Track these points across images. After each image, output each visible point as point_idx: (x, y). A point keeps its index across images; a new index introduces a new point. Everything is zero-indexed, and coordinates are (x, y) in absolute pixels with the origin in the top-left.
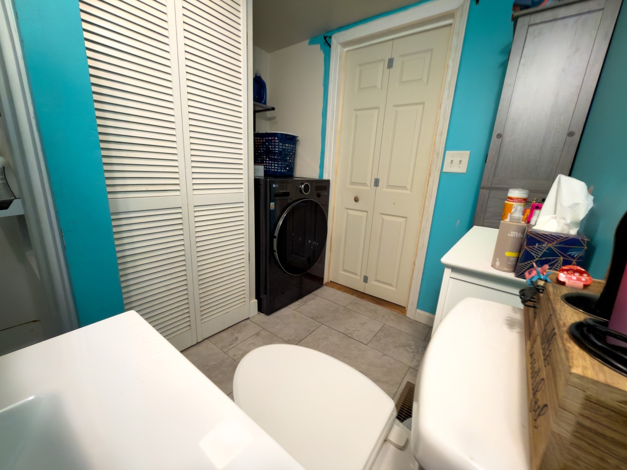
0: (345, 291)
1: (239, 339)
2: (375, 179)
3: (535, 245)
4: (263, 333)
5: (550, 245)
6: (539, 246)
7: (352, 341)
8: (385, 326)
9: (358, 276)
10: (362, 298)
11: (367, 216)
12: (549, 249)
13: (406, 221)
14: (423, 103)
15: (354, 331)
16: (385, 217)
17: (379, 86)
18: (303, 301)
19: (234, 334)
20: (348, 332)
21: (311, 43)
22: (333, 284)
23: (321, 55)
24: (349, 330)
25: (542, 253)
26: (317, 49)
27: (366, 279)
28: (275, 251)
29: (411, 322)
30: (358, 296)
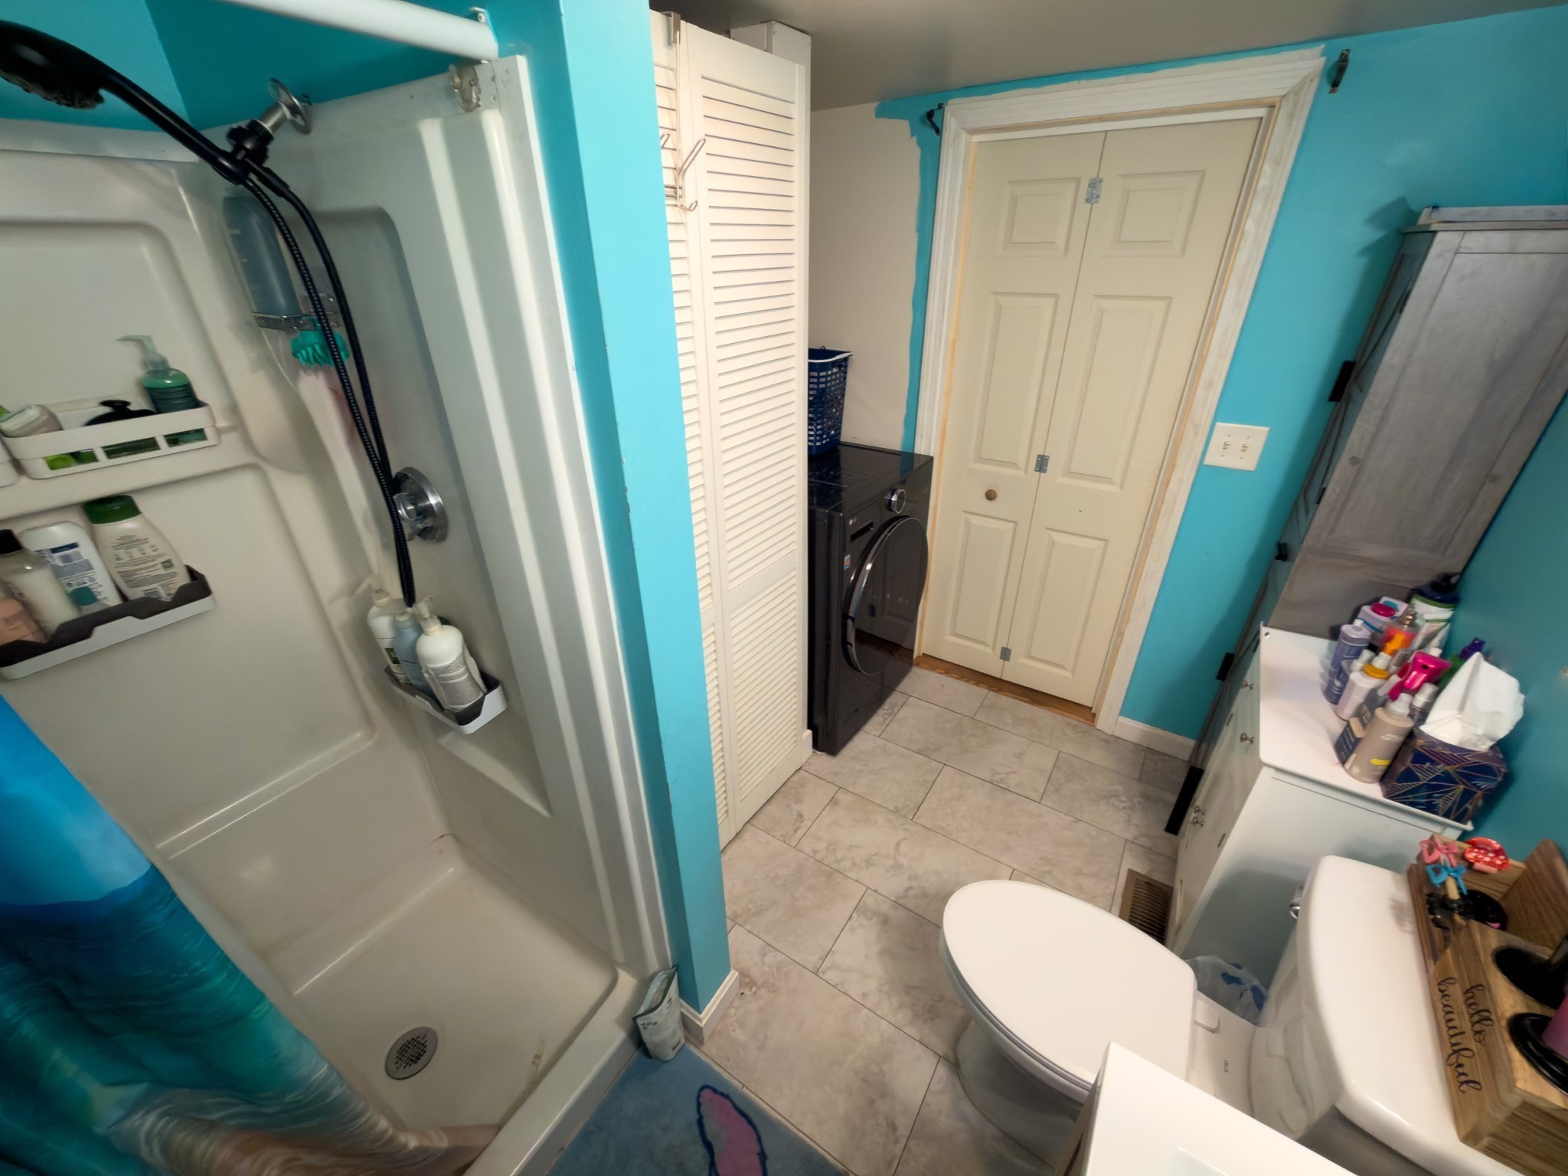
0: (962, 678)
1: (805, 817)
2: (1039, 456)
3: (1425, 764)
4: (841, 796)
5: (1447, 768)
6: (1431, 766)
7: (1010, 796)
8: (1061, 754)
9: (987, 646)
10: (999, 690)
11: (1015, 532)
12: (1446, 773)
13: (1106, 547)
14: (1169, 299)
15: (1008, 774)
16: (1056, 536)
17: (1061, 243)
18: (886, 711)
19: (789, 805)
20: (998, 777)
21: (880, 113)
22: (933, 662)
23: (912, 152)
24: (998, 773)
25: (1434, 776)
26: (900, 134)
27: (1005, 654)
28: (851, 644)
29: (1106, 741)
30: (990, 688)
